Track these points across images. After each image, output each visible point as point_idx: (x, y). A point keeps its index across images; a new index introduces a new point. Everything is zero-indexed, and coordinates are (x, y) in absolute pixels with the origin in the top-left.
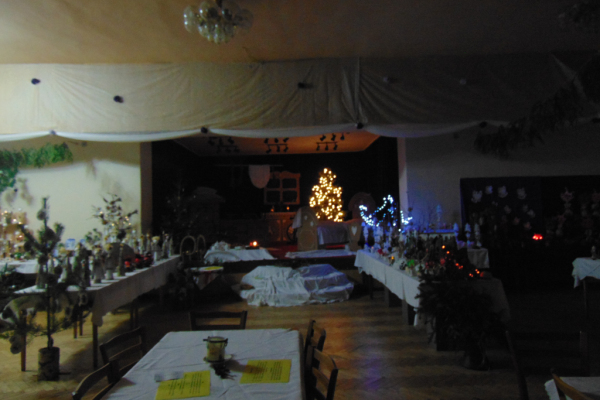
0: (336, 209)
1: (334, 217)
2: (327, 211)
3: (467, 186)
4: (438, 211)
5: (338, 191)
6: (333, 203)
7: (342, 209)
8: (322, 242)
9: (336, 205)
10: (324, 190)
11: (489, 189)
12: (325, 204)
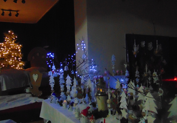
0: (17, 59)
1: (16, 66)
2: (10, 62)
3: (130, 39)
4: (113, 60)
5: (19, 47)
6: (15, 56)
7: (22, 60)
8: (4, 89)
9: (18, 57)
10: (8, 46)
11: (143, 44)
12: (9, 56)
